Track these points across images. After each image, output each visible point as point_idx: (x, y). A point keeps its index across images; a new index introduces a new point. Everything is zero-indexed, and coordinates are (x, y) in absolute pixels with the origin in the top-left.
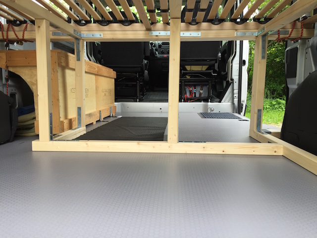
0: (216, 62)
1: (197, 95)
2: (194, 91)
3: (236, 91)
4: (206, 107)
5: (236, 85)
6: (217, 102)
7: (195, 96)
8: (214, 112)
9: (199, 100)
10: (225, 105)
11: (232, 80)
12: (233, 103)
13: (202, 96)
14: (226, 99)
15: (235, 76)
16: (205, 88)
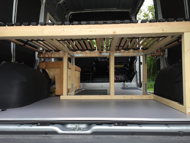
0: (128, 63)
1: (120, 79)
2: (118, 77)
3: (138, 77)
4: (124, 85)
5: (138, 74)
6: (129, 82)
7: (119, 79)
8: (128, 87)
9: (120, 81)
10: (133, 84)
11: (136, 71)
12: (137, 83)
13: (122, 79)
14: (134, 81)
15: (138, 70)
16: (123, 76)
